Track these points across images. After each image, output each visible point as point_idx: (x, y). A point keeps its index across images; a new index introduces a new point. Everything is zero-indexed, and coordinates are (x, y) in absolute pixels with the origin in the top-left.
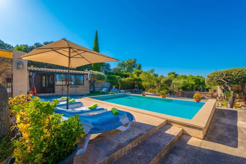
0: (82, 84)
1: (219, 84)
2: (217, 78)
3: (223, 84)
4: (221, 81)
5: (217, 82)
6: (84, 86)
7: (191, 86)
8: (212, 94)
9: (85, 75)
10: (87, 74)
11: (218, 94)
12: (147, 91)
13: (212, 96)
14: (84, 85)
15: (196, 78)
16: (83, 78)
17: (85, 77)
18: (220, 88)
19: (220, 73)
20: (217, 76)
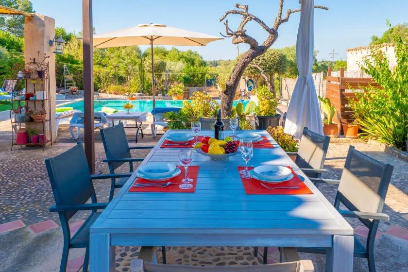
4: (256, 68)
7: (200, 76)
12: (105, 92)
18: (244, 78)
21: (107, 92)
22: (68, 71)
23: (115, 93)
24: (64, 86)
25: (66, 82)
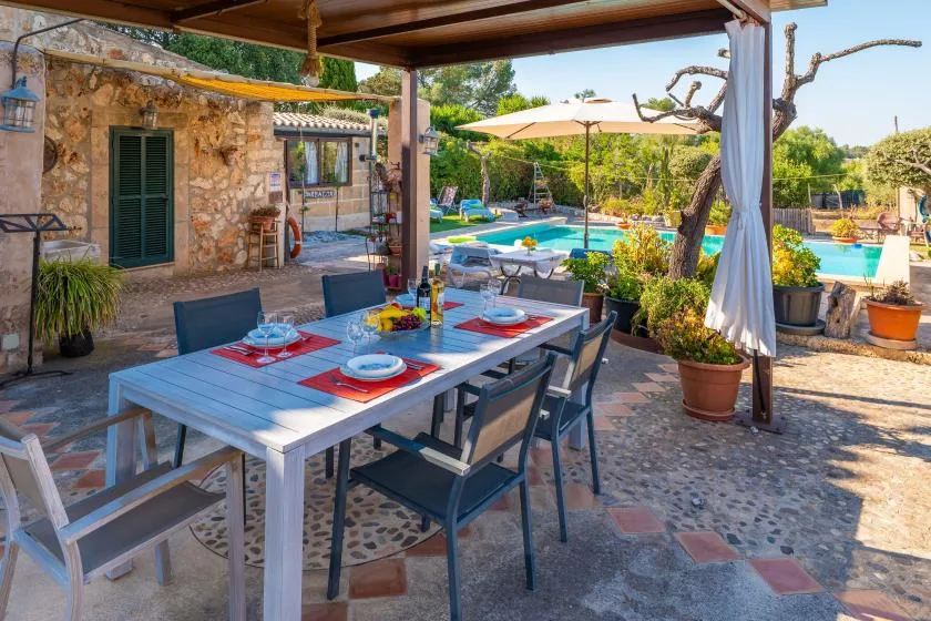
0: (343, 179)
1: (912, 180)
2: (907, 159)
3: (925, 180)
4: (920, 170)
5: (906, 173)
6: (351, 191)
8: (883, 217)
9: (355, 140)
10: (369, 135)
11: (901, 219)
12: (597, 211)
13: (882, 225)
14: (349, 183)
15: (794, 140)
16: (345, 149)
17: (354, 149)
18: (913, 192)
19: (915, 140)
20: (904, 153)
21: (603, 211)
22: (540, 171)
23: (615, 214)
24: (532, 197)
25: (538, 191)
